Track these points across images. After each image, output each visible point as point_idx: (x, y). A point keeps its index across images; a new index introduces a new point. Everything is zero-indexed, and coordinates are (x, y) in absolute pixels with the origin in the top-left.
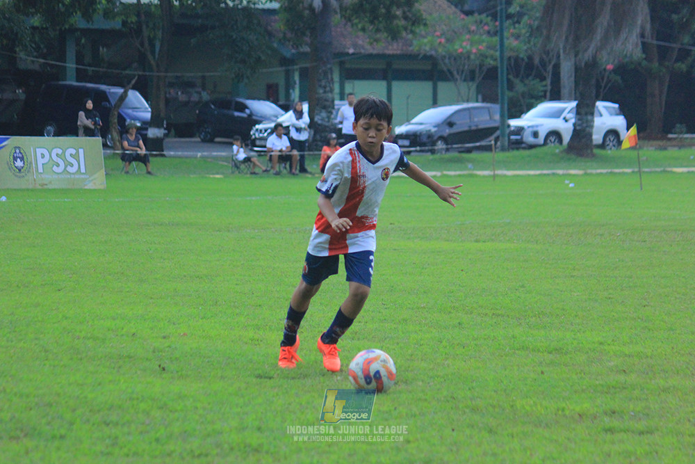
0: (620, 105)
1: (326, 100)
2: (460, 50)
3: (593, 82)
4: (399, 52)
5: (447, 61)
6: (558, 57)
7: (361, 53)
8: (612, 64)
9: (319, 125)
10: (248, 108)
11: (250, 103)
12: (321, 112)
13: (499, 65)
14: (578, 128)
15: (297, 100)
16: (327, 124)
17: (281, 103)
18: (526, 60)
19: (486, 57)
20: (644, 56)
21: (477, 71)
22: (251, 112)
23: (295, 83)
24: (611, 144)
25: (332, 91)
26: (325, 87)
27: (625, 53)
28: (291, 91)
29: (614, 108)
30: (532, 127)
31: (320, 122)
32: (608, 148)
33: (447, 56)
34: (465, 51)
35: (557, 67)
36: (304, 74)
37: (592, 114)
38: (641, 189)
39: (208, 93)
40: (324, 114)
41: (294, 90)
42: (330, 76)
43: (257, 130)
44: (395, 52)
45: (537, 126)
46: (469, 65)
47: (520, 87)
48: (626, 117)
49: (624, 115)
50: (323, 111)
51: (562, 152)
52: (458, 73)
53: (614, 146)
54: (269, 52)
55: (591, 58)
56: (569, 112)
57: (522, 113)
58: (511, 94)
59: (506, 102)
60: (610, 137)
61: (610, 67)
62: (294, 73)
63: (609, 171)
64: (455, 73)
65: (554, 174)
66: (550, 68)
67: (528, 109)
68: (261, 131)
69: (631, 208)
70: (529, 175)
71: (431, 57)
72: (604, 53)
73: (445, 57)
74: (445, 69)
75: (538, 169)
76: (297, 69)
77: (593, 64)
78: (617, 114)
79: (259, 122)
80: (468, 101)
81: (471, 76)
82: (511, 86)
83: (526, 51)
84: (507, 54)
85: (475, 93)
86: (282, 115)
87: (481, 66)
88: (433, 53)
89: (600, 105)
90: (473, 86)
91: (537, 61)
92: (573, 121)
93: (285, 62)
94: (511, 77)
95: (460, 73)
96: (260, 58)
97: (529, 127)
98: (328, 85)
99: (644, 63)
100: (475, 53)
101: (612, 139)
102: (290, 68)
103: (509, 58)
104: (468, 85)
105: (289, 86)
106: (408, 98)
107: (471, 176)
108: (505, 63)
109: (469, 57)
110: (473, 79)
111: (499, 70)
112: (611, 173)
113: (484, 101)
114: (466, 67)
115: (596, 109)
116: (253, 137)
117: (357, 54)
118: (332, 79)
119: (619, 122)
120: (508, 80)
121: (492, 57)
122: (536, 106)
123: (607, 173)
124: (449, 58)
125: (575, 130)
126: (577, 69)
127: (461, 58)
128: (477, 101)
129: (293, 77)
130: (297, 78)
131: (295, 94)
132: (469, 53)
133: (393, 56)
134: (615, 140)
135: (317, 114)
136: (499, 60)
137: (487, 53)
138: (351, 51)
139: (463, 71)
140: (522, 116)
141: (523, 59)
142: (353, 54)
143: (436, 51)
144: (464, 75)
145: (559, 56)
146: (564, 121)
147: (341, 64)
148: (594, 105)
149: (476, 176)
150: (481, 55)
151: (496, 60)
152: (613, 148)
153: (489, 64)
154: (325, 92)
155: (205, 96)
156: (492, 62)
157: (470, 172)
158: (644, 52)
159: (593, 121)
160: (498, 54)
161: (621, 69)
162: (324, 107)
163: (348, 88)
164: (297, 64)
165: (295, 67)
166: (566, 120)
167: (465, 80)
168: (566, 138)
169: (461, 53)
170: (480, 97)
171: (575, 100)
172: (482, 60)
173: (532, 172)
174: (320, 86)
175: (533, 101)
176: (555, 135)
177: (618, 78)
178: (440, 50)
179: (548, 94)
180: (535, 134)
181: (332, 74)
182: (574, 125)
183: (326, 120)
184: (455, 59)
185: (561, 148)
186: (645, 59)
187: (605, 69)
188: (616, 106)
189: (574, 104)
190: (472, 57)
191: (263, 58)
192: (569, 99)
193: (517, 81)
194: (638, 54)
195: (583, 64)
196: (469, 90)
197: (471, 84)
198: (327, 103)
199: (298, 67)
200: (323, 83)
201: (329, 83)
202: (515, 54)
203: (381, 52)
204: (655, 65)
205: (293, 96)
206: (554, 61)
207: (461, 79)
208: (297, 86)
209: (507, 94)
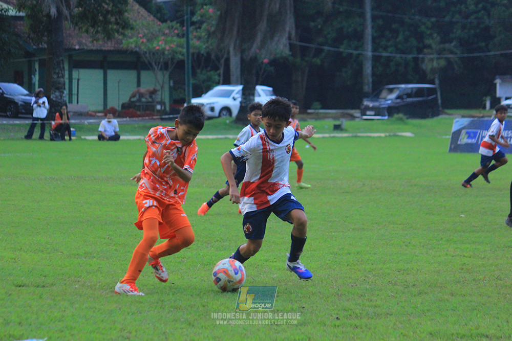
0: (273, 89)
1: (59, 83)
2: (157, 48)
3: (254, 72)
4: (112, 49)
5: (147, 55)
6: (229, 53)
7: (84, 49)
8: (268, 59)
9: (54, 101)
11: (3, 85)
12: (55, 92)
13: (186, 59)
14: (243, 105)
16: (60, 101)
17: (25, 85)
18: (205, 55)
19: (176, 53)
20: (290, 53)
21: (170, 63)
22: (3, 91)
23: (36, 71)
25: (63, 76)
26: (58, 74)
27: (277, 51)
28: (33, 76)
29: (269, 91)
30: (210, 104)
31: (54, 99)
33: (148, 52)
34: (161, 48)
35: (227, 61)
36: (42, 64)
37: (253, 95)
40: (57, 94)
41: (35, 76)
42: (62, 66)
44: (109, 49)
45: (213, 103)
46: (164, 59)
50: (57, 91)
51: (232, 122)
52: (155, 63)
54: (17, 46)
56: (237, 93)
57: (203, 94)
58: (195, 81)
59: (191, 85)
61: (266, 61)
62: (35, 64)
64: (153, 64)
65: (226, 138)
66: (222, 61)
67: (207, 92)
70: (208, 139)
71: (136, 52)
72: (263, 51)
73: (146, 52)
74: (146, 61)
75: (215, 134)
76: (37, 60)
77: (254, 59)
78: (272, 95)
81: (165, 67)
82: (194, 75)
83: (205, 48)
84: (191, 51)
85: (168, 79)
87: (172, 59)
88: (137, 49)
89: (259, 88)
90: (167, 74)
91: (213, 57)
92: (240, 99)
93: (28, 54)
95: (157, 64)
96: (10, 51)
97: (207, 104)
98: (60, 72)
99: (291, 58)
100: (168, 50)
102: (32, 59)
103: (193, 54)
104: (163, 74)
105: (31, 72)
106: (119, 82)
108: (190, 57)
109: (163, 53)
110: (166, 69)
111: (186, 62)
114: (162, 60)
115: (256, 91)
117: (81, 49)
118: (64, 68)
120: (193, 70)
121: (180, 53)
122: (213, 88)
124: (149, 54)
125: (241, 107)
126: (242, 62)
127: (158, 53)
129: (34, 67)
130: (37, 67)
131: (36, 79)
132: (164, 50)
133: (108, 51)
135: (52, 93)
136: (186, 55)
137: (177, 51)
138: (77, 47)
139: (159, 63)
140: (203, 95)
141: (203, 55)
142: (79, 50)
143: (140, 48)
144: (160, 65)
146: (233, 100)
147: (70, 57)
148: (254, 89)
150: (173, 51)
151: (183, 55)
153: (179, 58)
154: (58, 77)
158: (291, 50)
160: (185, 50)
161: (273, 62)
162: (58, 89)
163: (75, 74)
165: (36, 59)
166: (234, 99)
167: (161, 70)
168: (235, 112)
169: (158, 50)
170: (171, 82)
171: (241, 84)
172: (174, 55)
173: (210, 137)
174: (55, 73)
176: (227, 110)
177: (272, 69)
178: (143, 47)
179: (221, 80)
180: (212, 109)
181: (63, 64)
182: (241, 103)
183: (60, 97)
184: (153, 54)
185: (231, 119)
186: (292, 55)
187: (262, 63)
188: (271, 89)
189: (240, 87)
190: (166, 52)
191: (13, 51)
192: (237, 84)
193: (198, 70)
194: (287, 52)
196: (164, 76)
197: (165, 72)
198: (60, 85)
199: (38, 58)
200: (57, 71)
201: (62, 71)
202: (197, 51)
203: (99, 48)
204: (298, 60)
205: (34, 80)
206: (225, 56)
207: (158, 68)
208: (37, 73)
209: (192, 81)
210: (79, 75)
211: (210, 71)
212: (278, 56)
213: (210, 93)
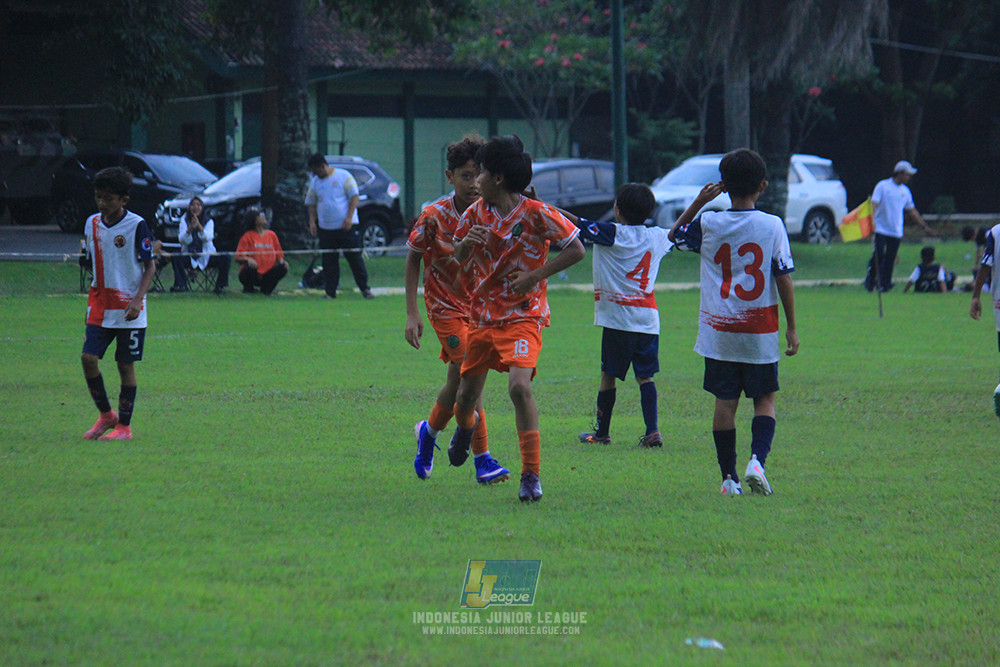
0: (834, 163)
1: (297, 155)
2: (540, 62)
3: (786, 119)
4: (426, 65)
5: (515, 81)
6: (720, 71)
7: (355, 68)
8: (818, 86)
9: (282, 199)
10: (149, 170)
11: (152, 160)
12: (286, 177)
13: (612, 88)
15: (238, 155)
16: (297, 199)
17: (209, 160)
18: (660, 78)
19: (588, 74)
20: (877, 71)
21: (571, 101)
22: (154, 176)
23: (236, 124)
24: (818, 233)
25: (306, 137)
26: (293, 130)
27: (841, 65)
28: (228, 137)
29: (823, 167)
30: (673, 202)
31: (284, 195)
32: (812, 239)
33: (516, 73)
34: (548, 63)
35: (718, 91)
36: (251, 106)
37: (784, 178)
38: (881, 315)
39: (72, 142)
40: (292, 181)
41: (233, 136)
42: (302, 111)
43: (167, 209)
44: (419, 66)
45: (683, 200)
46: (556, 89)
47: (651, 129)
48: (845, 184)
49: (841, 180)
50: (291, 174)
52: (536, 105)
53: (824, 236)
54: (189, 66)
55: (779, 75)
57: (655, 178)
58: (634, 142)
59: (625, 154)
60: (817, 219)
61: (816, 91)
62: (233, 106)
63: (819, 282)
64: (531, 103)
66: (703, 94)
67: (666, 171)
68: (174, 211)
69: (867, 350)
70: (672, 291)
71: (487, 74)
72: (802, 66)
73: (511, 74)
74: (511, 95)
76: (238, 98)
77: (782, 87)
78: (831, 179)
79: (171, 196)
80: (555, 154)
81: (560, 110)
82: (634, 129)
83: (661, 62)
84: (625, 69)
85: (567, 140)
86: (213, 182)
87: (579, 90)
88: (490, 66)
89: (799, 161)
90: (564, 127)
91: (680, 82)
93: (218, 83)
94: (633, 111)
95: (540, 103)
96: (171, 76)
97: (667, 203)
98: (299, 126)
99: (878, 84)
100: (567, 68)
101: (820, 224)
102: (227, 95)
103: (629, 77)
104: (555, 127)
105: (223, 129)
107: (567, 292)
108: (623, 86)
109: (555, 73)
110: (562, 114)
111: (613, 98)
112: (822, 285)
113: (583, 155)
114: (551, 94)
115: (791, 171)
116: (160, 221)
117: (350, 69)
118: (307, 116)
119: (832, 193)
120: (629, 115)
121: (598, 73)
122: (680, 163)
123: (814, 287)
124: (520, 76)
126: (754, 94)
127: (540, 76)
128: (571, 156)
129: (232, 112)
130: (238, 114)
131: (236, 144)
132: (556, 67)
133: (416, 72)
134: (826, 227)
135: (279, 181)
136: (611, 79)
137: (590, 68)
138: (338, 63)
139: (545, 101)
140: (656, 181)
141: (654, 77)
142: (342, 69)
143: (496, 63)
144: (546, 109)
145: (722, 72)
147: (321, 87)
148: (787, 163)
149: (576, 293)
150: (577, 69)
151: (605, 79)
152: (822, 240)
153: (595, 87)
154: (294, 139)
155: (68, 147)
156: (598, 83)
157: (565, 286)
158: (877, 62)
159: (786, 191)
160: (609, 68)
161: (834, 95)
162: (293, 169)
163: (334, 132)
164: (238, 89)
165: (235, 94)
167: (548, 117)
169: (542, 66)
170: (576, 150)
172: (582, 81)
174: (285, 128)
175: (672, 154)
177: (830, 111)
178: (503, 62)
179: (702, 142)
181: (306, 107)
183: (297, 191)
184: (530, 78)
186: (880, 76)
187: (805, 97)
188: (827, 162)
190: (562, 74)
191: (177, 76)
193: (643, 118)
194: (866, 66)
195: (765, 86)
196: (557, 133)
197: (559, 123)
198: (297, 160)
199: (240, 93)
200: (291, 125)
201: (302, 123)
202: (640, 69)
203: (394, 66)
204: (898, 87)
205: (231, 147)
206: (712, 81)
207: (541, 115)
208: (239, 128)
209: (628, 142)
210: (343, 134)
211: (673, 117)
212: (844, 78)
213: (672, 175)
